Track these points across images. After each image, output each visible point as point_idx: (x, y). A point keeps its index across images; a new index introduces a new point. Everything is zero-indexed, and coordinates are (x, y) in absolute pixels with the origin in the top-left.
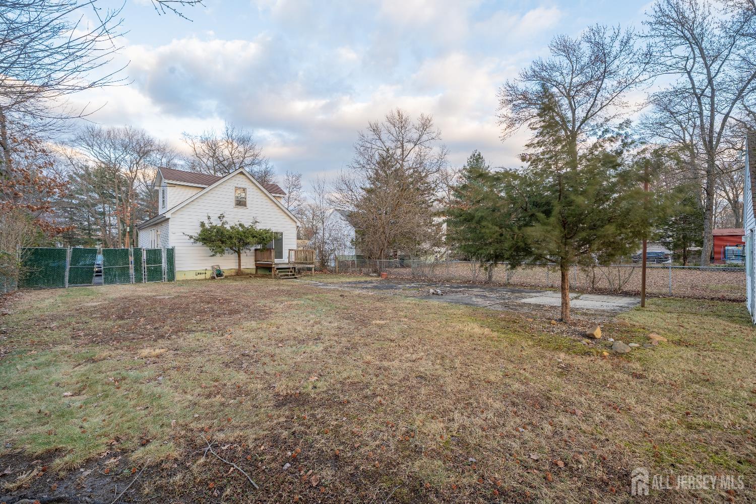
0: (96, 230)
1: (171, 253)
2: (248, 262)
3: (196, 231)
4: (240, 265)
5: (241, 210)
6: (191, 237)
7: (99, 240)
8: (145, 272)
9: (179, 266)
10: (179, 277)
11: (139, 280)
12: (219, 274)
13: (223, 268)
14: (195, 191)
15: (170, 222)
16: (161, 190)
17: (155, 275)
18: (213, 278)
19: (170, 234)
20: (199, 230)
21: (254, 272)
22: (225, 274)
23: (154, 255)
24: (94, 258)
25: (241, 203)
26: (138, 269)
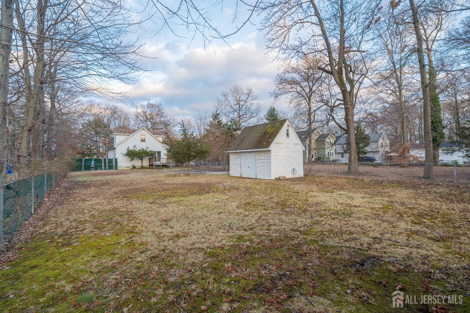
0: (93, 149)
1: (116, 160)
2: (146, 163)
3: (125, 152)
4: (142, 164)
5: (143, 143)
6: (123, 154)
7: (95, 154)
8: (107, 167)
9: (119, 165)
10: (119, 168)
11: (105, 169)
12: (134, 167)
13: (135, 165)
14: (126, 137)
15: (116, 149)
16: (114, 137)
17: (111, 167)
18: (132, 169)
19: (116, 153)
20: (126, 152)
21: (149, 167)
22: (137, 168)
23: (110, 161)
24: (91, 162)
25: (143, 141)
26: (105, 166)
